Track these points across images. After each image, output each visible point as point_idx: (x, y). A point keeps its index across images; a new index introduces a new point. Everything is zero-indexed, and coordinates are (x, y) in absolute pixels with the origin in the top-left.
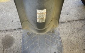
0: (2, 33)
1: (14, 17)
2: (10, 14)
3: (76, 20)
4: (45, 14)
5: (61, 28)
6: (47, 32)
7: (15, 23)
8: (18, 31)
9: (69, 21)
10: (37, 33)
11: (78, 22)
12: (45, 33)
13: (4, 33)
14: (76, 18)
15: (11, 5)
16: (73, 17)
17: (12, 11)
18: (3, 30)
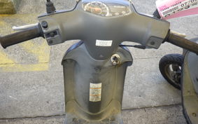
0: (27, 121)
1: (51, 95)
2: (45, 90)
3: (155, 107)
4: (100, 89)
5: (130, 119)
6: (103, 119)
7: (52, 105)
8: (54, 119)
9: (143, 108)
10: (88, 120)
11: (159, 110)
12: (100, 120)
13: (31, 122)
14: (155, 104)
15: (49, 77)
16: (150, 101)
17: (49, 86)
18: (29, 115)
